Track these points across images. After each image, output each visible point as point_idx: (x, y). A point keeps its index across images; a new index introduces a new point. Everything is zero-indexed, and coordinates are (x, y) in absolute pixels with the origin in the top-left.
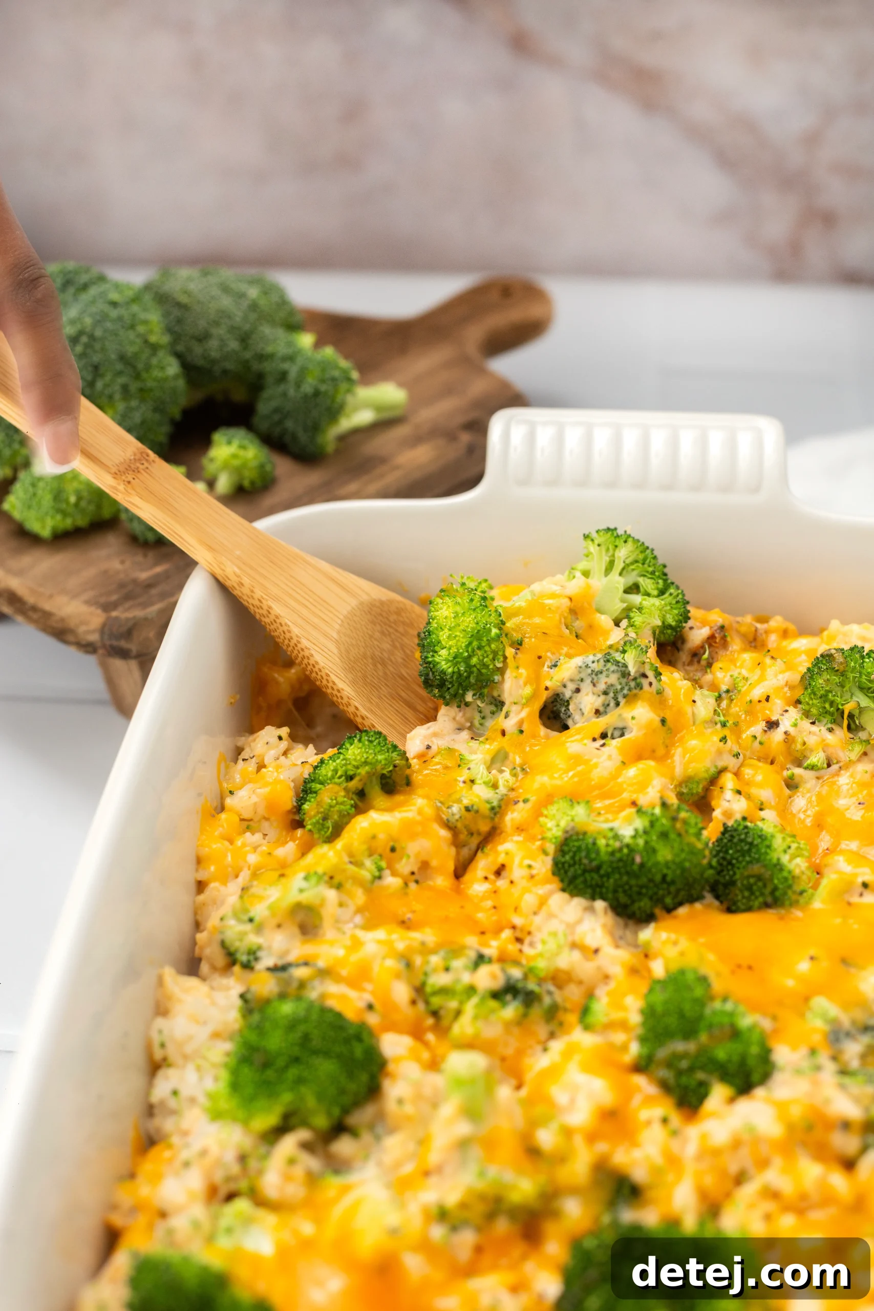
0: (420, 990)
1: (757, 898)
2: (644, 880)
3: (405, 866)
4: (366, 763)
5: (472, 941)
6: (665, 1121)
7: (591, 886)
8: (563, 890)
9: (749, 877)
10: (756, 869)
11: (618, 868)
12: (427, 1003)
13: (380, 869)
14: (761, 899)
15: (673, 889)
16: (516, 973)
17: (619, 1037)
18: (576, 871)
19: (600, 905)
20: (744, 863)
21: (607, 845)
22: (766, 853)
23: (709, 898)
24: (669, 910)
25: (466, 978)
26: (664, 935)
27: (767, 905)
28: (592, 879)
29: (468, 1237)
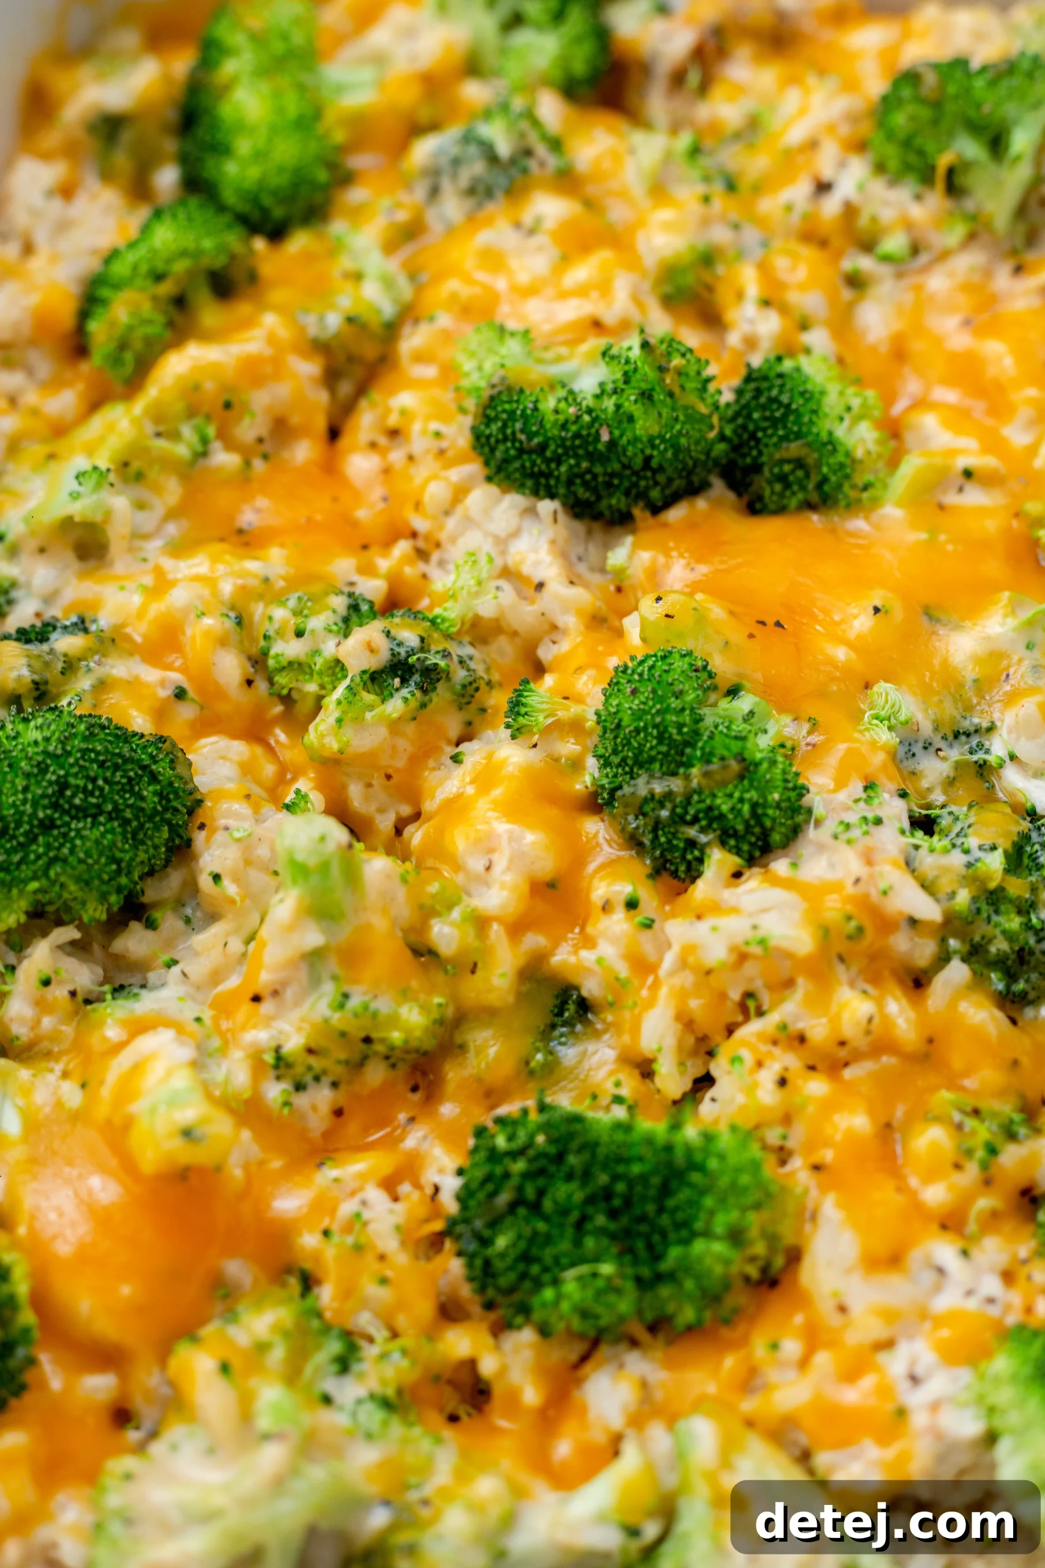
0: (258, 660)
1: (794, 494)
2: (616, 466)
3: (248, 430)
4: (183, 253)
5: (343, 566)
6: (632, 905)
7: (532, 475)
8: (489, 479)
9: (783, 461)
10: (794, 449)
11: (573, 447)
12: (271, 682)
13: (205, 441)
14: (800, 496)
15: (661, 478)
16: (409, 636)
17: (568, 747)
18: (507, 450)
19: (547, 506)
20: (775, 439)
21: (556, 411)
22: (811, 422)
23: (718, 487)
24: (656, 510)
25: (330, 648)
26: (645, 556)
27: (809, 506)
28: (534, 464)
29: (322, 1098)
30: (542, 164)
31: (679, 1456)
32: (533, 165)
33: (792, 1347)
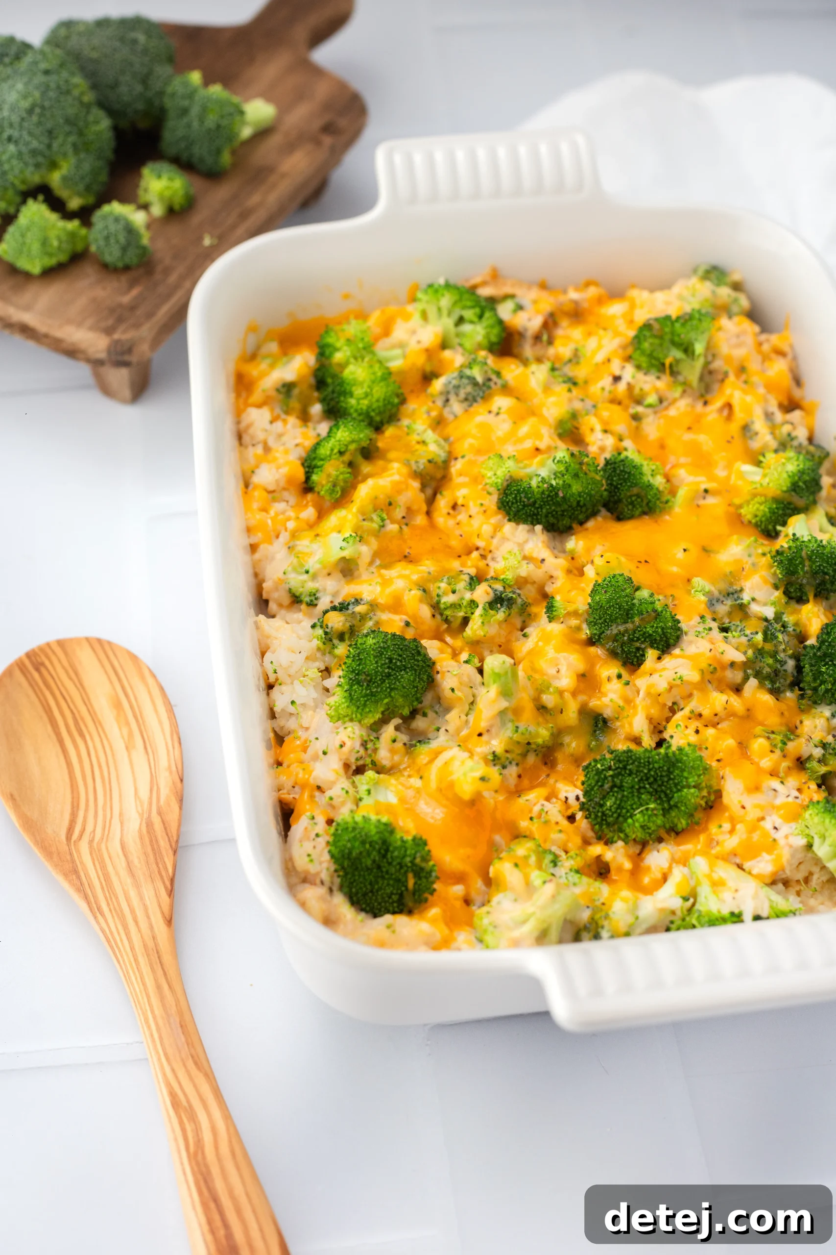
0: (436, 607)
1: (637, 509)
2: (566, 507)
3: (399, 513)
4: (353, 441)
5: (456, 564)
6: (619, 676)
7: (530, 516)
8: (510, 520)
9: (631, 496)
10: (635, 490)
11: (547, 501)
12: (441, 615)
13: (383, 520)
14: (640, 510)
15: (584, 509)
16: (499, 587)
17: (574, 622)
18: (518, 506)
19: (538, 528)
20: (626, 487)
21: (538, 487)
22: (640, 478)
23: (604, 511)
24: (581, 523)
25: (468, 596)
26: (581, 544)
27: (645, 513)
28: (531, 510)
29: (513, 770)
30: (496, 384)
31: (692, 874)
32: (492, 384)
33: (727, 826)
